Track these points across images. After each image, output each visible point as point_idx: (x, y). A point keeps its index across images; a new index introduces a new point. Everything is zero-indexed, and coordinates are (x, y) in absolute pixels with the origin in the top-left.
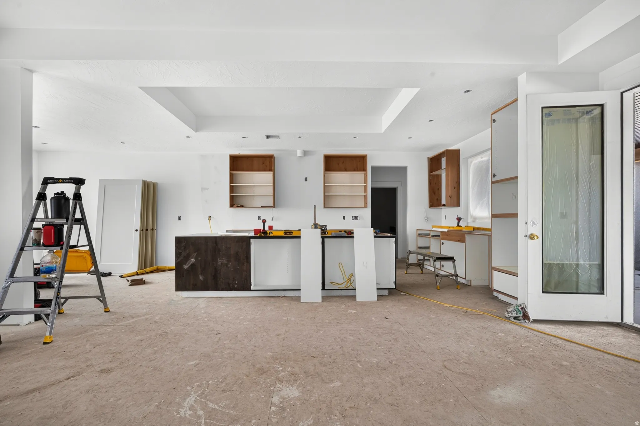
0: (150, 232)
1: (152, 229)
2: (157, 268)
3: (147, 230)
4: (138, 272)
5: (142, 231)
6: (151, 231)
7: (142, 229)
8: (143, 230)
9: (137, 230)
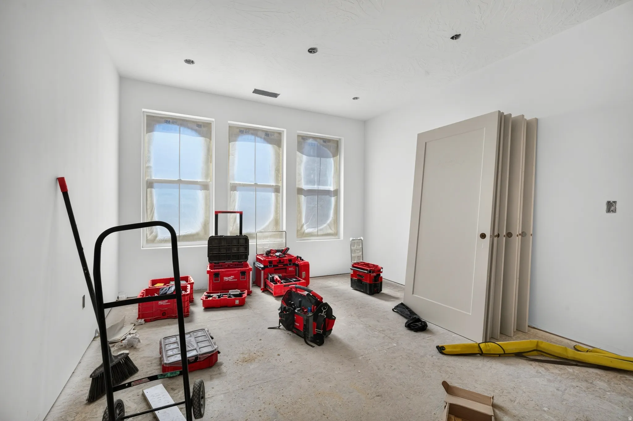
0: (517, 241)
1: (523, 234)
2: (537, 345)
3: (509, 235)
4: (482, 346)
5: (496, 239)
6: (520, 237)
7: (496, 233)
8: (498, 236)
9: (483, 236)
